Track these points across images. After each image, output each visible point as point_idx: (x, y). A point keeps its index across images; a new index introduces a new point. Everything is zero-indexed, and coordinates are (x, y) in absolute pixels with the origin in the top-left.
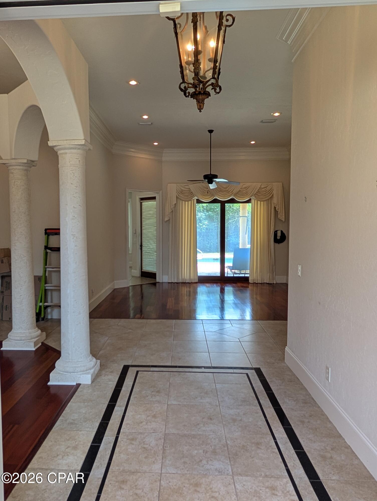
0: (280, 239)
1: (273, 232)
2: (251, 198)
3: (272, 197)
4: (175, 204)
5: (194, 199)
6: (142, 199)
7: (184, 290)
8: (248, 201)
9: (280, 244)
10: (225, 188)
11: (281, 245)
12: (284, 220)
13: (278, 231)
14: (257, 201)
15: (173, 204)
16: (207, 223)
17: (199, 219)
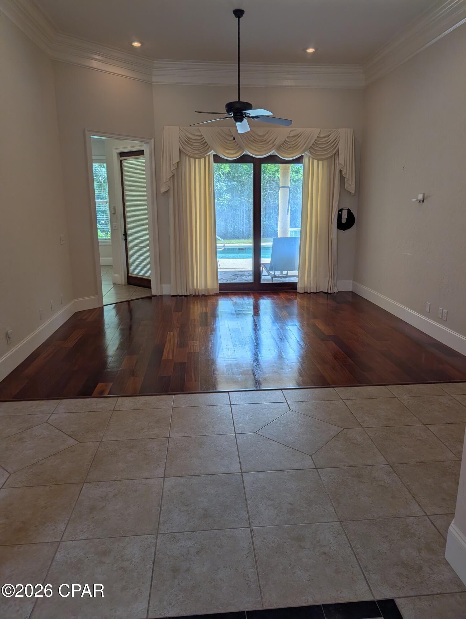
0: (345, 223)
1: (336, 211)
2: (303, 155)
3: (336, 154)
4: (178, 163)
5: (209, 156)
6: (122, 155)
7: (197, 310)
8: (298, 160)
9: (346, 230)
10: (260, 136)
11: (348, 232)
12: (353, 192)
13: (343, 210)
14: (313, 159)
15: (174, 163)
16: (229, 197)
17: (219, 191)
